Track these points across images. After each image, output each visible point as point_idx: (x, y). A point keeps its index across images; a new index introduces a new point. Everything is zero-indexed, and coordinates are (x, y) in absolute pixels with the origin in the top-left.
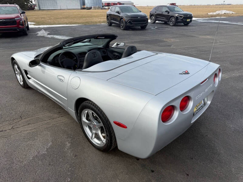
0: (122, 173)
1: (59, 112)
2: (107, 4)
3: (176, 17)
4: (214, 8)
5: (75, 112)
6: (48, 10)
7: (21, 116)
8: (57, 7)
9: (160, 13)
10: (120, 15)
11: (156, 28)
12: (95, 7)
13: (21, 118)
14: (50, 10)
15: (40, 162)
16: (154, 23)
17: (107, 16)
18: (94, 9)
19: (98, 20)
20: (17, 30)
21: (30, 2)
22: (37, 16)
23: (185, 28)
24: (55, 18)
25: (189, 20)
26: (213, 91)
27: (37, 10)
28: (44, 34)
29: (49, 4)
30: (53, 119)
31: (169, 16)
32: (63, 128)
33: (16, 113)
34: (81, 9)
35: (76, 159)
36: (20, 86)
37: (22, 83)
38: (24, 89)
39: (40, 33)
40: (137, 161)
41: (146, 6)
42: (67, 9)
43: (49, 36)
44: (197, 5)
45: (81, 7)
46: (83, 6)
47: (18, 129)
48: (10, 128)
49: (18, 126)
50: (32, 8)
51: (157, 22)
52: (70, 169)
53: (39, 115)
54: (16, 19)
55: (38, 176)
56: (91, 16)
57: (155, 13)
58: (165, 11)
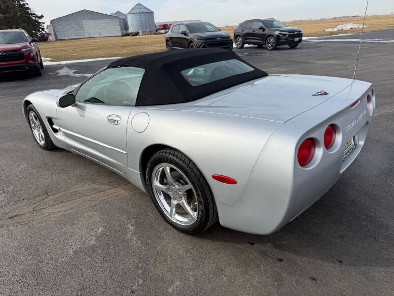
0: (229, 265)
1: (109, 182)
2: (163, 26)
3: (276, 36)
4: (333, 22)
5: (141, 173)
6: (70, 40)
7: (46, 192)
8: (84, 35)
9: (251, 31)
10: (188, 38)
11: (247, 55)
12: (145, 31)
13: (47, 194)
14: (72, 39)
15: (88, 259)
16: (242, 47)
17: (167, 41)
18: (143, 35)
19: (153, 50)
20: (26, 68)
21: (41, 29)
22: (54, 49)
23: (293, 51)
24: (82, 50)
25: (297, 40)
26: (368, 123)
27: (52, 41)
28: (68, 72)
29: (71, 31)
30: (100, 192)
31: (265, 34)
32: (118, 205)
33: (37, 188)
34: (123, 35)
35: (147, 249)
36: (39, 147)
37: (42, 142)
38: (46, 152)
39: (62, 72)
40: (251, 246)
41: (225, 26)
42: (101, 37)
43: (77, 75)
44: (305, 21)
45: (122, 33)
46: (125, 32)
47: (44, 211)
48: (30, 210)
49: (43, 207)
50: (44, 39)
51: (246, 46)
52: (140, 265)
53: (76, 188)
54: (22, 50)
55: (87, 280)
56: (140, 45)
57: (241, 32)
58: (257, 28)
